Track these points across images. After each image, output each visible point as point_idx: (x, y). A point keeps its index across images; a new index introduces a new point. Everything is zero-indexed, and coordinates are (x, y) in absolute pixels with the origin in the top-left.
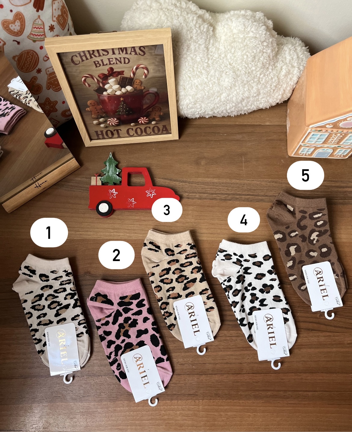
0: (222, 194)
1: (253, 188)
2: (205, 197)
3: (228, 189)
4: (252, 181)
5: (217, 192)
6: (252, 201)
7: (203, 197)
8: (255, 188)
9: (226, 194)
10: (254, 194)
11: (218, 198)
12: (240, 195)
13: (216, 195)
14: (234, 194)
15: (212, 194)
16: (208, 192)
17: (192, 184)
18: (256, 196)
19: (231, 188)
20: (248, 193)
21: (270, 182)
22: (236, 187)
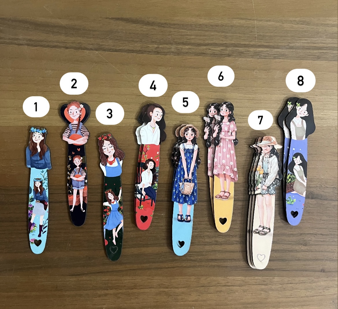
0: (216, 45)
1: (269, 34)
2: (187, 51)
3: (226, 37)
4: (267, 21)
5: (207, 42)
6: (266, 56)
7: (183, 51)
8: (272, 34)
9: (222, 45)
10: (271, 44)
11: (209, 52)
12: (245, 46)
13: (205, 47)
14: (235, 45)
15: (199, 45)
16: (193, 41)
17: (164, 27)
18: (274, 47)
19: (231, 34)
20: (260, 44)
21: (298, 24)
22: (239, 33)
